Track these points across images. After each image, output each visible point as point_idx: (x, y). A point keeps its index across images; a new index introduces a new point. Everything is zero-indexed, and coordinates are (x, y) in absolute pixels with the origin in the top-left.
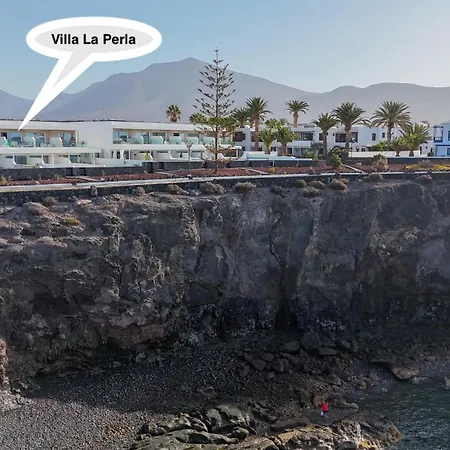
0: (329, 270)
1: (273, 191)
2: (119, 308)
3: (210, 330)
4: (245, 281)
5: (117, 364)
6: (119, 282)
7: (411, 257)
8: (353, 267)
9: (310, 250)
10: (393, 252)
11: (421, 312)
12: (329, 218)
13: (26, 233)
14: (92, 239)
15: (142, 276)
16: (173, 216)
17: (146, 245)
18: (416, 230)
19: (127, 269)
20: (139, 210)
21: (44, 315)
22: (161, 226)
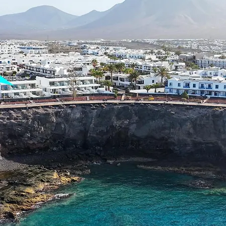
0: (98, 132)
1: (82, 107)
2: (30, 139)
3: (61, 147)
4: (72, 133)
5: (30, 153)
6: (30, 132)
7: (127, 129)
8: (105, 131)
9: (92, 125)
10: (121, 127)
11: (130, 146)
12: (99, 116)
13: (8, 119)
14: (23, 121)
15: (37, 131)
16: (47, 115)
17: (38, 123)
18: (128, 121)
19: (33, 129)
20: (38, 113)
21: (11, 139)
22: (43, 118)
